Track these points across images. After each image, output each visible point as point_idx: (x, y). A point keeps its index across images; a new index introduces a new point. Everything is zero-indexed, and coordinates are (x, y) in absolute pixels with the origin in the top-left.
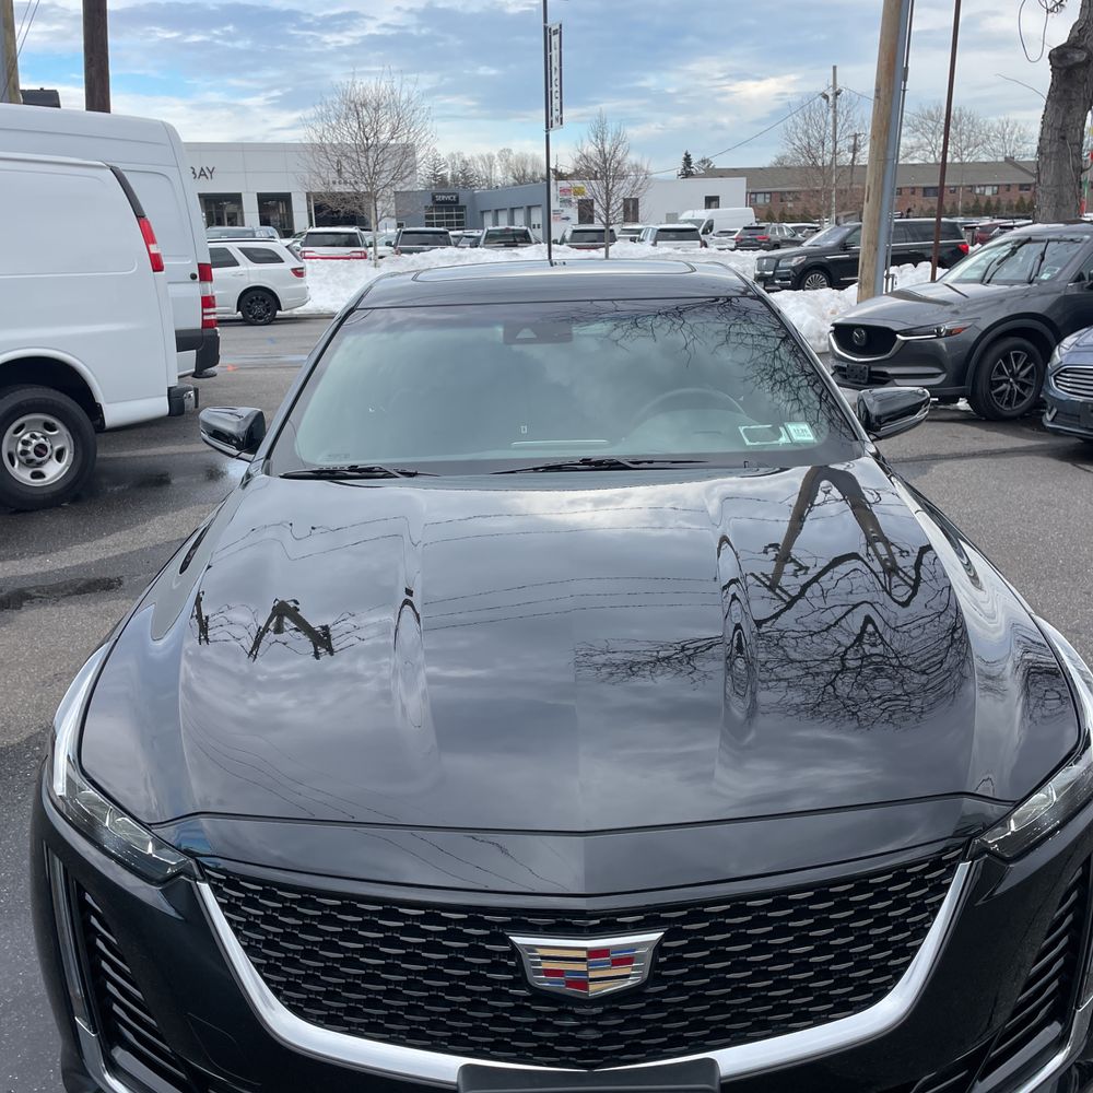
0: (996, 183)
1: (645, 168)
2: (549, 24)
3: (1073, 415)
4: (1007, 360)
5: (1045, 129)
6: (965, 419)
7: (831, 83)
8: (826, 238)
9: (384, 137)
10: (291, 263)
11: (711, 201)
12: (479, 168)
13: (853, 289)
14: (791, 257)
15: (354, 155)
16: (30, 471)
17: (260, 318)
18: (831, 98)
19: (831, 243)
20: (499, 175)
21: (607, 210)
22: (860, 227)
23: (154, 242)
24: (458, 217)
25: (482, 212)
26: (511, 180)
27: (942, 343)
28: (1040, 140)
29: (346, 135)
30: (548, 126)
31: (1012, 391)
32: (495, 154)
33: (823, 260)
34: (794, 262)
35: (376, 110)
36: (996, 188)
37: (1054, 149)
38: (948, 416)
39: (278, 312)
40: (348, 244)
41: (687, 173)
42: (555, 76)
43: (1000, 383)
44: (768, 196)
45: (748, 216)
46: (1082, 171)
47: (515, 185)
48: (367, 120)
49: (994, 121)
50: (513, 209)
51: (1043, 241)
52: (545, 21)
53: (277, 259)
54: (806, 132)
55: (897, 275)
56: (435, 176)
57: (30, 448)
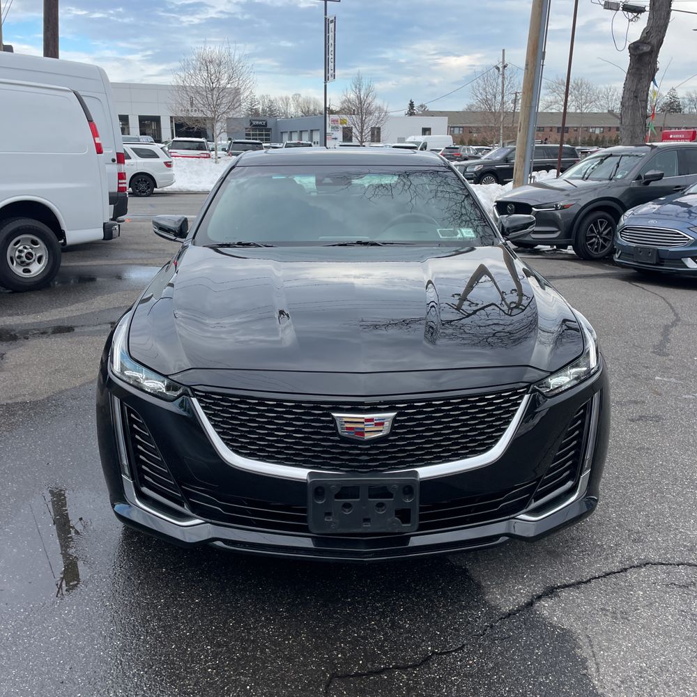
0: (602, 125)
1: (385, 109)
2: (327, 17)
3: (629, 254)
4: (596, 224)
5: (626, 92)
6: (571, 258)
7: (501, 60)
8: (496, 154)
9: (223, 82)
10: (164, 158)
11: (426, 131)
12: (280, 105)
13: (510, 185)
14: (474, 165)
15: (204, 93)
16: (23, 268)
17: (144, 192)
18: (501, 69)
19: (498, 158)
20: (292, 110)
21: (361, 133)
22: (514, 149)
23: (98, 136)
24: (266, 135)
25: (282, 133)
26: (300, 114)
27: (558, 213)
28: (623, 98)
29: (199, 81)
30: (326, 79)
31: (598, 244)
32: (290, 97)
33: (493, 168)
34: (476, 169)
35: (219, 65)
36: (602, 129)
37: (631, 103)
38: (561, 256)
39: (155, 189)
40: (198, 149)
41: (411, 113)
42: (331, 49)
43: (592, 237)
44: (461, 129)
45: (448, 141)
46: (647, 117)
47: (302, 116)
48: (213, 71)
49: (602, 87)
50: (301, 132)
51: (619, 156)
52: (326, 14)
53: (154, 156)
54: (484, 89)
55: (536, 176)
56: (252, 109)
57: (23, 255)
